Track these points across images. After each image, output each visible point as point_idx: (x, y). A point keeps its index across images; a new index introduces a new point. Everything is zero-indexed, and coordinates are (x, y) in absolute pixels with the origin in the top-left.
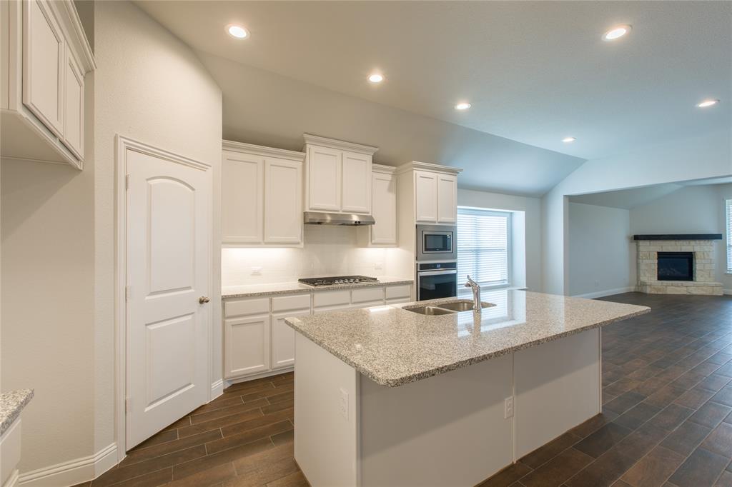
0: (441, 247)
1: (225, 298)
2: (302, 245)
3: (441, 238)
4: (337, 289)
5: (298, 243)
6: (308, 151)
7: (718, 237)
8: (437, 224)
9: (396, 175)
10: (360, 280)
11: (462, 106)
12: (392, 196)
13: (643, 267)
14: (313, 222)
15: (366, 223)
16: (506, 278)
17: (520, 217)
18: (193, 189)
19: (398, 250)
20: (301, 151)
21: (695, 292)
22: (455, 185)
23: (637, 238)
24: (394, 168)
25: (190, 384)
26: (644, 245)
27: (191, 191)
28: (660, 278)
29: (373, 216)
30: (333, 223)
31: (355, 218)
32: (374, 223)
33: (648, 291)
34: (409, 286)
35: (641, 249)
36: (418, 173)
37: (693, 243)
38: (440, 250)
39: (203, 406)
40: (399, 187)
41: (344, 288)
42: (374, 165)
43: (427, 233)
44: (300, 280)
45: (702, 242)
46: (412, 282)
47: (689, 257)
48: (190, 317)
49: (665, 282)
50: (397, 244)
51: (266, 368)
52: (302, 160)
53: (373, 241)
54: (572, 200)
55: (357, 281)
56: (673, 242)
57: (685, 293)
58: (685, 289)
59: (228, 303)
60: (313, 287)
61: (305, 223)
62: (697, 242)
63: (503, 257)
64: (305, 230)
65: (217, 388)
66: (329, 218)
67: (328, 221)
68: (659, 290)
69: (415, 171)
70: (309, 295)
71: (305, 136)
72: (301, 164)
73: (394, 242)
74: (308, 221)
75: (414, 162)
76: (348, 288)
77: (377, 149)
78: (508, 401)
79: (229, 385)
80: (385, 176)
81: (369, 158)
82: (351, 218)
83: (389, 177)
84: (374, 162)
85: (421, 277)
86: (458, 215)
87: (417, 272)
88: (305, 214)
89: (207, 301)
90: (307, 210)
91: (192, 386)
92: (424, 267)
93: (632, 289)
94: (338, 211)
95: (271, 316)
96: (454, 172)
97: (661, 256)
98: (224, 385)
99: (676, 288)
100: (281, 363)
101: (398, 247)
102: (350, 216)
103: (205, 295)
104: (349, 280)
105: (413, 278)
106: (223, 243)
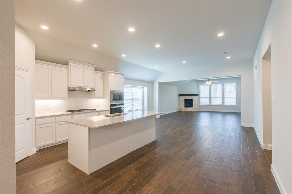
0: (118, 98)
1: (36, 118)
2: (68, 98)
3: (119, 96)
4: (82, 113)
5: (66, 98)
6: (70, 65)
7: (198, 95)
8: (117, 91)
9: (103, 74)
10: (90, 110)
11: (124, 56)
12: (102, 82)
13: (181, 104)
14: (71, 90)
15: (92, 91)
16: (142, 108)
17: (146, 89)
18: (24, 79)
19: (104, 100)
20: (67, 65)
21: (193, 110)
22: (123, 78)
23: (180, 95)
24: (102, 72)
25: (23, 149)
26: (181, 97)
27: (23, 79)
28: (185, 107)
29: (95, 88)
30: (79, 90)
31: (88, 89)
32: (95, 91)
33: (182, 111)
34: (108, 112)
35: (181, 98)
36: (111, 75)
37: (192, 96)
38: (118, 99)
39: (28, 157)
40: (104, 79)
41: (84, 113)
42: (95, 71)
43: (114, 94)
44: (66, 111)
45: (195, 96)
46: (109, 110)
47: (192, 100)
48: (23, 125)
49: (186, 108)
50: (104, 98)
51: (54, 142)
52: (67, 68)
53: (95, 97)
54: (160, 84)
55: (89, 110)
56: (188, 97)
57: (190, 111)
58: (190, 109)
59: (37, 120)
60: (72, 113)
61: (69, 91)
62: (193, 96)
63: (141, 102)
64: (69, 93)
65: (34, 151)
66: (77, 89)
67: (77, 90)
68: (185, 110)
69: (109, 74)
70: (71, 116)
71: (69, 60)
72: (67, 69)
73: (103, 97)
74: (70, 90)
75: (109, 71)
76: (86, 113)
77: (96, 66)
78: (130, 137)
79: (38, 150)
80: (99, 75)
81: (94, 69)
82: (87, 89)
83: (101, 75)
84: (95, 70)
85: (112, 108)
86: (124, 88)
87: (110, 107)
88: (69, 88)
89: (30, 119)
90: (70, 86)
91: (24, 149)
92: (112, 105)
93: (179, 110)
94: (82, 86)
95: (56, 124)
96: (123, 75)
97: (186, 100)
98: (36, 149)
99: (189, 109)
100: (60, 139)
101: (104, 99)
102: (86, 88)
103: (29, 117)
104: (86, 110)
105: (109, 109)
106: (35, 98)
